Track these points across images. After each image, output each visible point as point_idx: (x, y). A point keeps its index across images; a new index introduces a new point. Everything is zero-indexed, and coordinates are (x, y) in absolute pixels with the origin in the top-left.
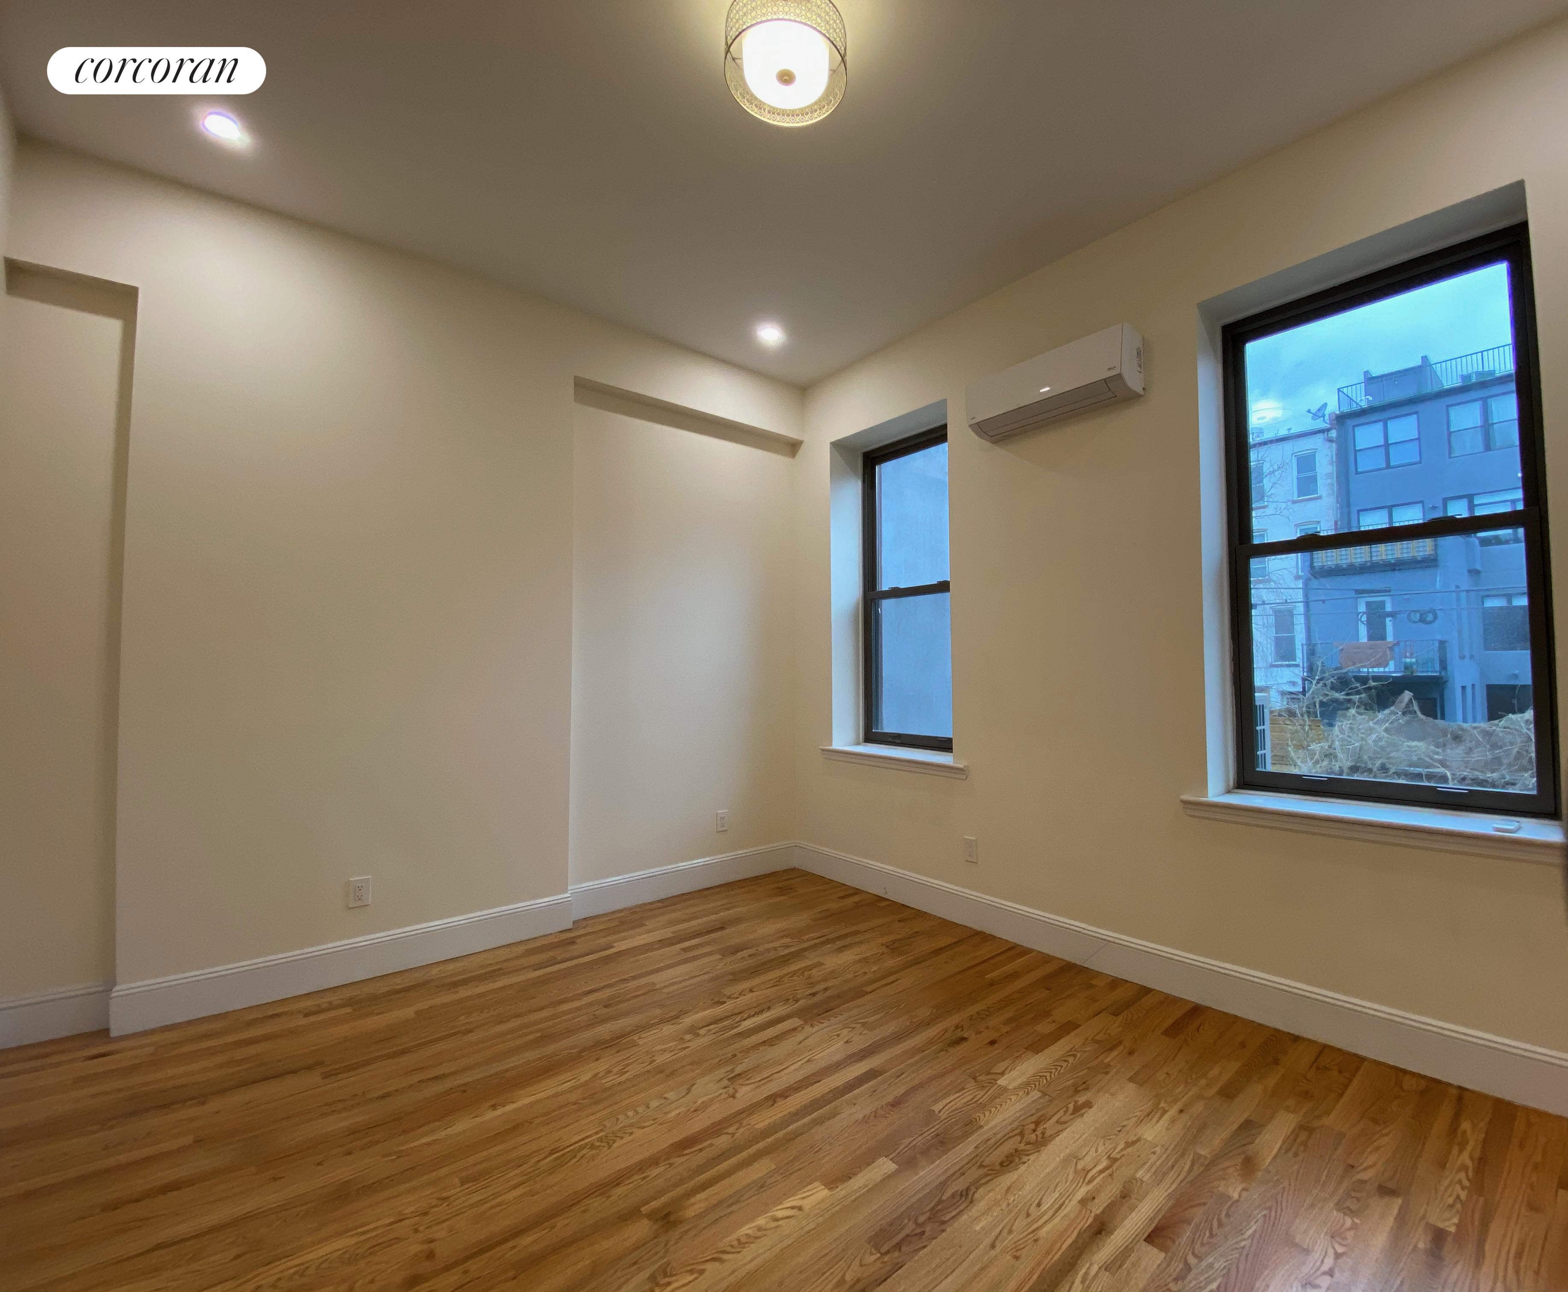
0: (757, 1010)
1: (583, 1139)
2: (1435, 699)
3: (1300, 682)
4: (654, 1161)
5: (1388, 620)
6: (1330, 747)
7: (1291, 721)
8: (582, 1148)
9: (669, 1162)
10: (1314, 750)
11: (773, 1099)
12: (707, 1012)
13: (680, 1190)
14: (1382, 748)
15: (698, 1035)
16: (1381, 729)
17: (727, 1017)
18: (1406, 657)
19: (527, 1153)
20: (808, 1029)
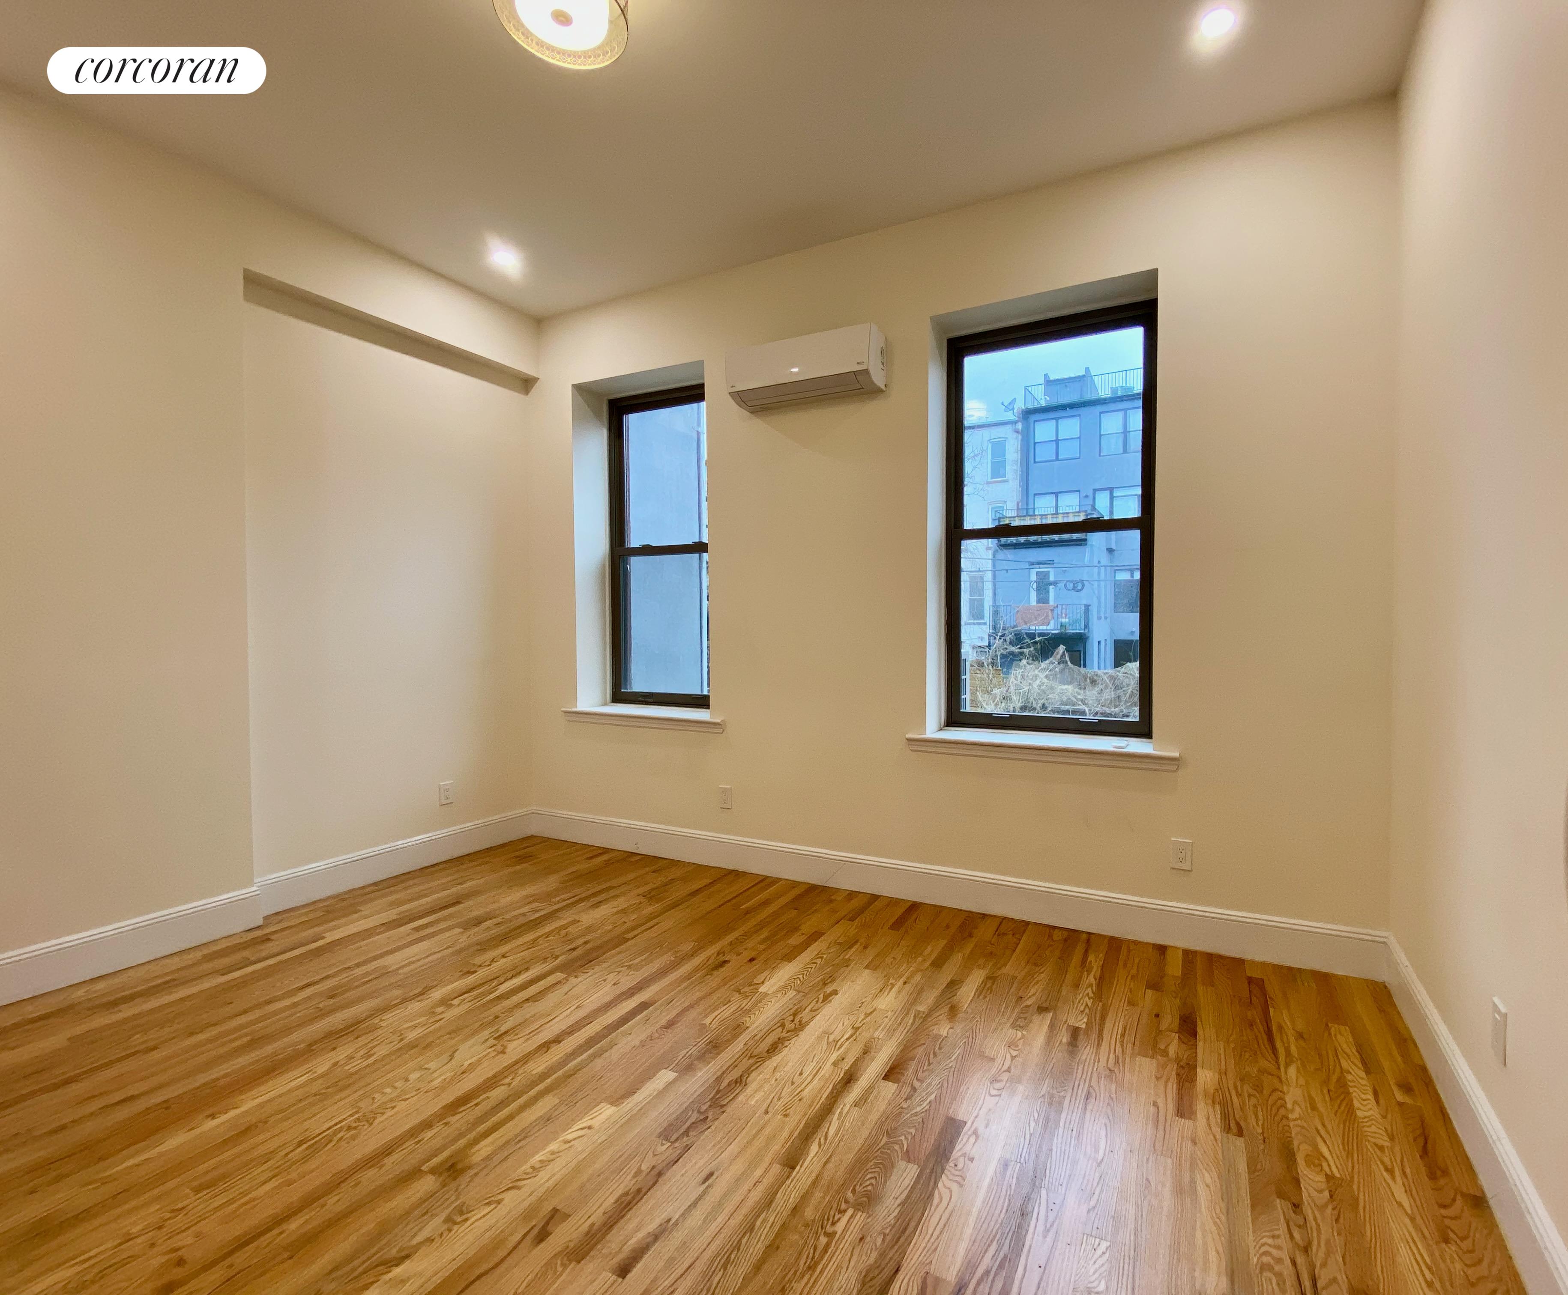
0: (514, 972)
1: (336, 1124)
2: (1080, 651)
3: (986, 638)
4: (427, 1125)
5: (1051, 587)
6: (1007, 691)
7: (979, 670)
8: (335, 1133)
9: (445, 1121)
10: (995, 694)
11: (546, 1046)
12: (456, 984)
13: (462, 1143)
14: (1044, 692)
15: (452, 1005)
16: (1042, 675)
17: (482, 985)
18: (1062, 617)
19: (271, 1150)
20: (573, 980)
